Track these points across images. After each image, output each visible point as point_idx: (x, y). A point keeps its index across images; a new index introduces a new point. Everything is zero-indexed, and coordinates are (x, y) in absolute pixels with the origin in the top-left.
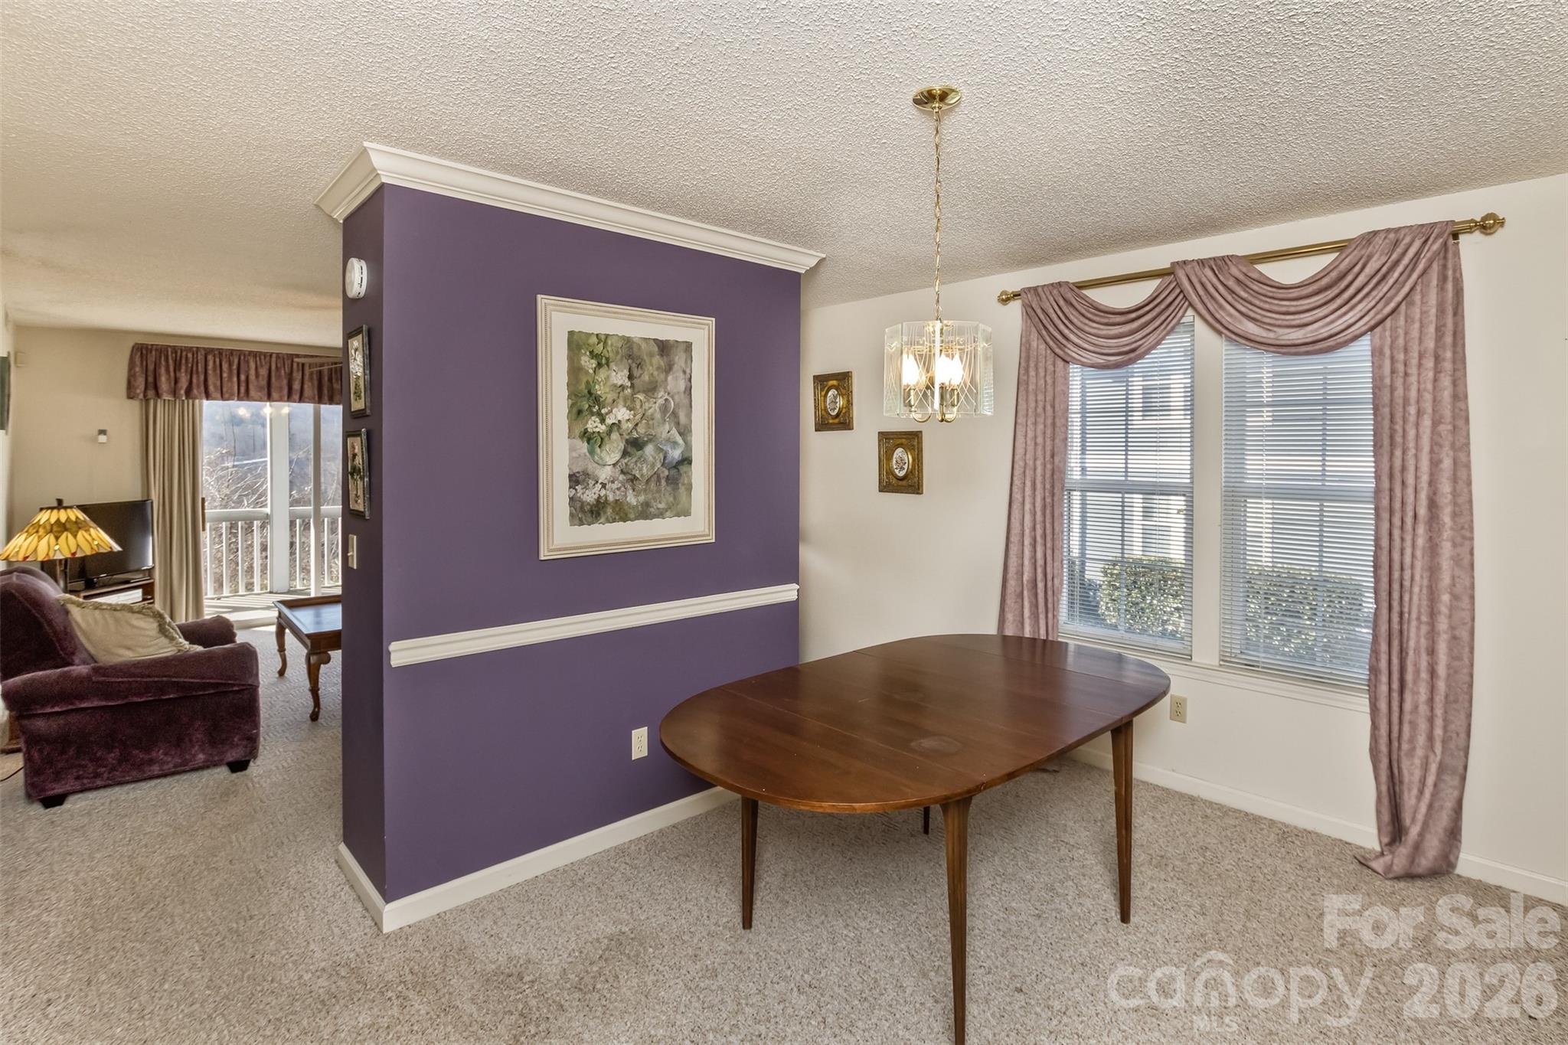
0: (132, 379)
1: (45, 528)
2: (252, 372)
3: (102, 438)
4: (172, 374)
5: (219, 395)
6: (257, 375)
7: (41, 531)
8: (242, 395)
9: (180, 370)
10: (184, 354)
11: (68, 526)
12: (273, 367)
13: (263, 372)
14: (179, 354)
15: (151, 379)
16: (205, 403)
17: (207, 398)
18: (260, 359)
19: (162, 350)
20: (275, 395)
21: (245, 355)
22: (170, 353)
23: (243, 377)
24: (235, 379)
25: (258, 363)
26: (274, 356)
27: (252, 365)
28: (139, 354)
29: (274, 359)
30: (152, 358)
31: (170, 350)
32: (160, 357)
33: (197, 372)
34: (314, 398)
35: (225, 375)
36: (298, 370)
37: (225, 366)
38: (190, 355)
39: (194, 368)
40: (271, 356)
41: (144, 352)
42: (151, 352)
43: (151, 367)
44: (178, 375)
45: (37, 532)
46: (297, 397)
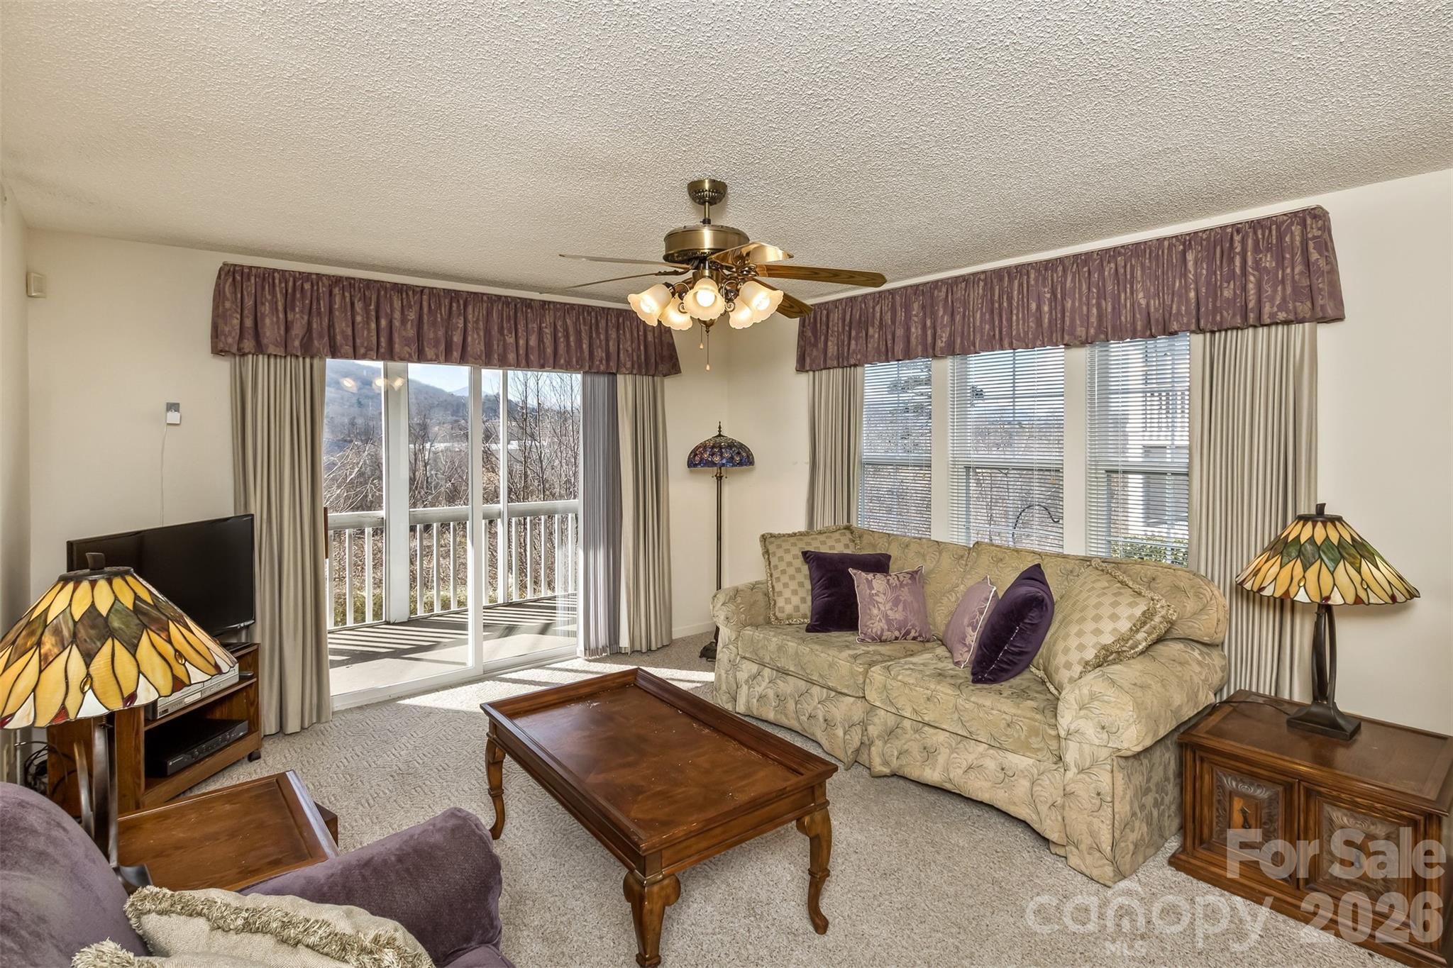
0: (220, 321)
1: (57, 632)
2: (397, 315)
3: (173, 417)
4: (281, 316)
5: (349, 349)
6: (404, 321)
7: (49, 643)
8: (382, 350)
9: (293, 309)
10: (299, 283)
11: (116, 623)
12: (426, 310)
13: (412, 315)
14: (291, 284)
15: (249, 323)
16: (330, 362)
17: (334, 356)
18: (407, 294)
19: (266, 276)
20: (430, 352)
21: (386, 289)
22: (277, 281)
23: (383, 323)
24: (373, 325)
25: (405, 303)
26: (426, 291)
27: (397, 304)
28: (230, 280)
29: (425, 297)
30: (251, 286)
31: (276, 275)
32: (263, 288)
33: (319, 313)
34: (480, 357)
35: (359, 319)
36: (459, 315)
37: (359, 306)
38: (307, 286)
39: (314, 307)
40: (422, 292)
41: (238, 278)
42: (249, 279)
43: (249, 303)
44: (290, 317)
45: (39, 644)
46: (456, 354)
